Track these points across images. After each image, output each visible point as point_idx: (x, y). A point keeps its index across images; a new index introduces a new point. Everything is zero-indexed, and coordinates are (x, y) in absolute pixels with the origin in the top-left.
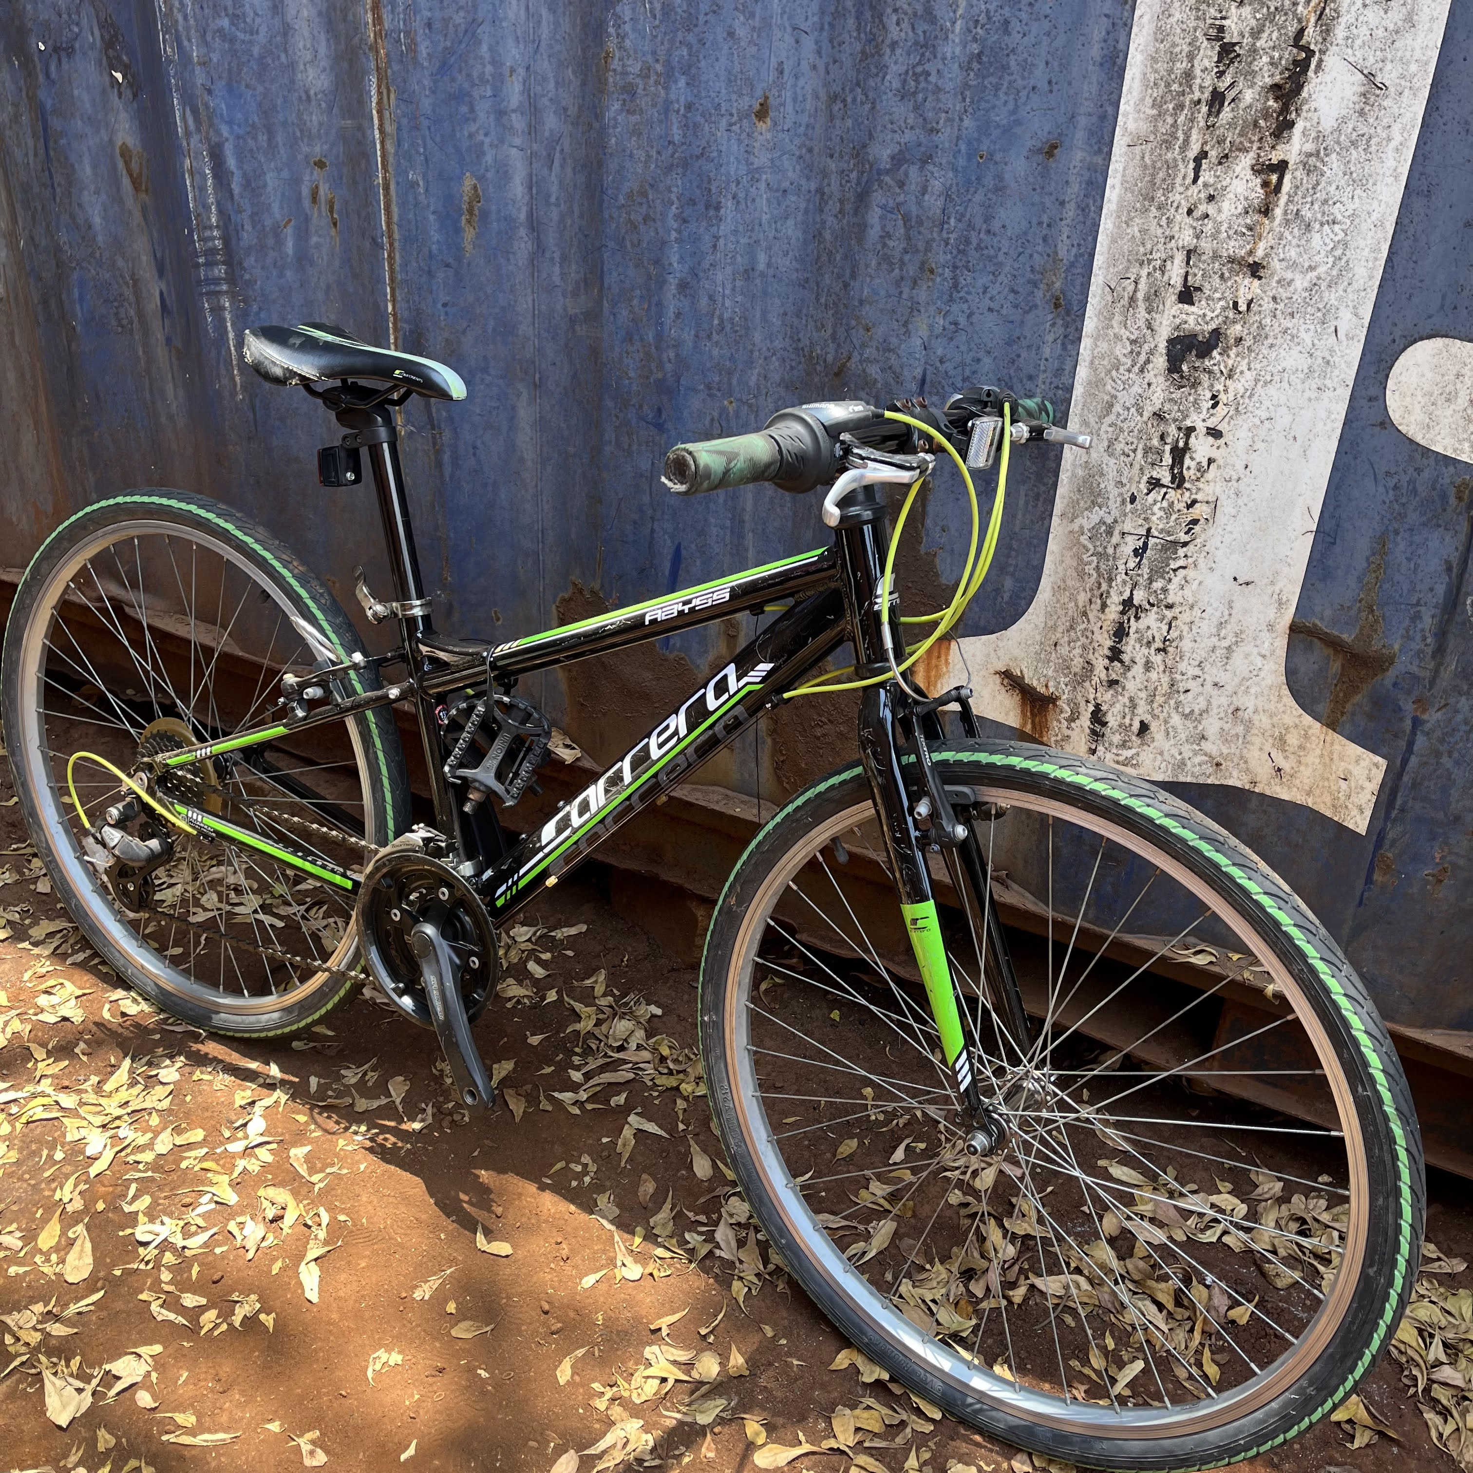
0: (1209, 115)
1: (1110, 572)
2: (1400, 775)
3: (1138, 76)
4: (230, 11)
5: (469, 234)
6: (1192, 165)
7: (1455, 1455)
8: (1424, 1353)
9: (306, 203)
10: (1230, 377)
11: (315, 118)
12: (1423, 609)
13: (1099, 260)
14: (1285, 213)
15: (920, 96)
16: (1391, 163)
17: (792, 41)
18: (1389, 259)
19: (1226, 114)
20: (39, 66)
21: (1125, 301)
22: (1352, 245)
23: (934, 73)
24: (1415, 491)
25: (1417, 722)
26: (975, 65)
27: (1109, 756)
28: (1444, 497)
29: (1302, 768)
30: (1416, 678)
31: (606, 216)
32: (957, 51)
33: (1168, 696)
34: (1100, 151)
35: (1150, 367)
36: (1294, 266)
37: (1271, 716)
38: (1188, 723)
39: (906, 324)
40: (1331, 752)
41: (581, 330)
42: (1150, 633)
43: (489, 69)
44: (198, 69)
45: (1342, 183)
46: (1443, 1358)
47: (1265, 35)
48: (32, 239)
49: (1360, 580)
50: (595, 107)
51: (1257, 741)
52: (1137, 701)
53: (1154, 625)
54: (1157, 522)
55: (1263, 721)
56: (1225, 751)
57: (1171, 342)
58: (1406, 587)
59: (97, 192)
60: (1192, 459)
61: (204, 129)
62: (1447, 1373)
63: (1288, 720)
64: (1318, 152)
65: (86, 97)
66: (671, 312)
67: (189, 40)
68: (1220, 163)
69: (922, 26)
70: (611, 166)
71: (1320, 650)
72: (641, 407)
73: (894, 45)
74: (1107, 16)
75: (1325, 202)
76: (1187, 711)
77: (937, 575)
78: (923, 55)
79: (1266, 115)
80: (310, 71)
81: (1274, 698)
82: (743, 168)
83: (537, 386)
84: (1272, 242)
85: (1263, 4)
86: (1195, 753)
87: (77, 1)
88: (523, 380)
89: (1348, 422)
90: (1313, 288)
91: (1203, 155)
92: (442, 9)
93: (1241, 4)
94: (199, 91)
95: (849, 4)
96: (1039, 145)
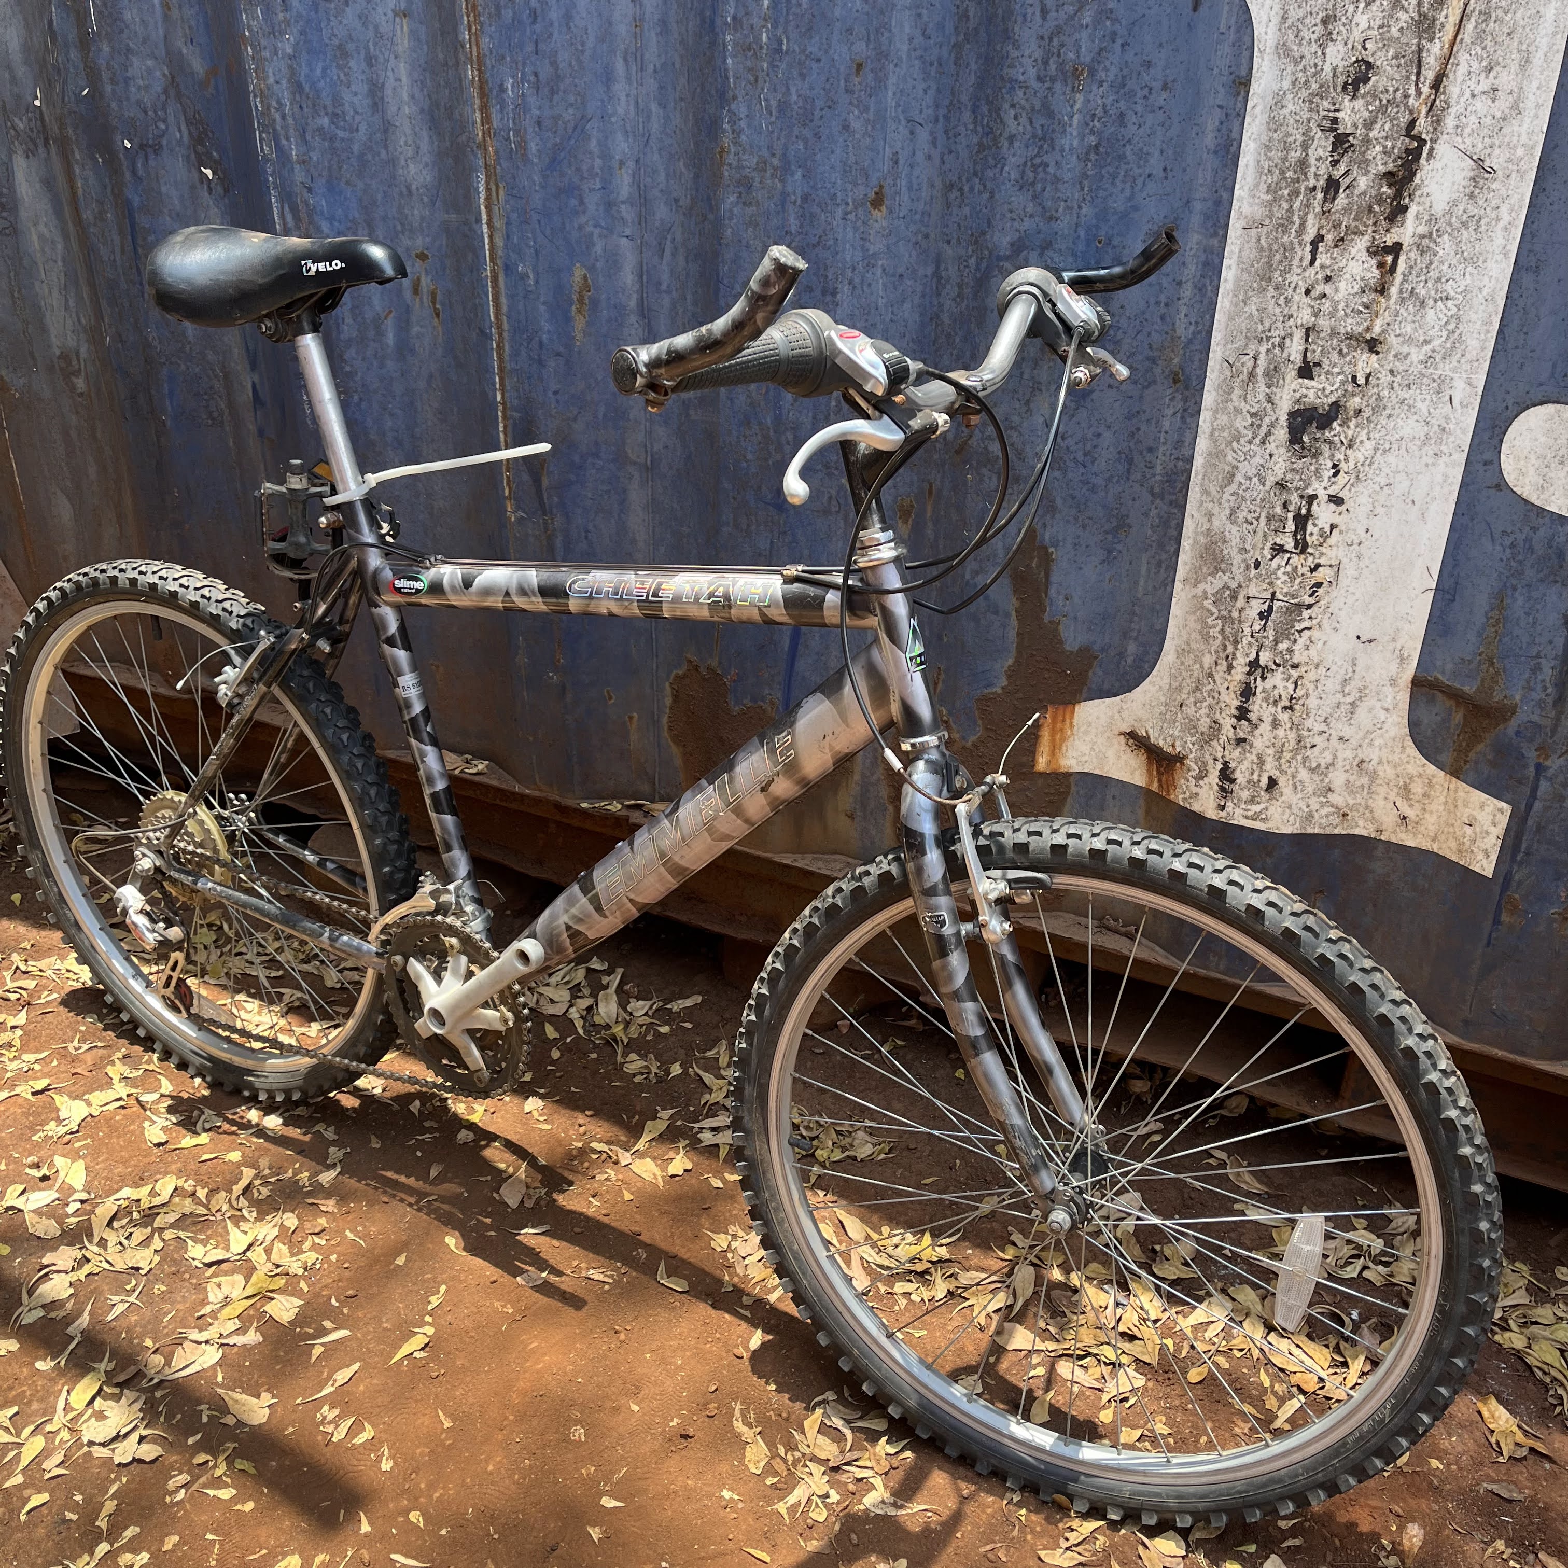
0: (1325, 200)
1: (1235, 635)
2: (1525, 819)
3: (1252, 164)
4: (330, 109)
5: (580, 323)
6: (1309, 248)
9: (407, 294)
10: (1350, 447)
11: (416, 212)
12: (1543, 661)
13: (1216, 336)
14: (1401, 292)
15: (1039, 186)
16: (1499, 241)
17: (907, 132)
18: (1500, 332)
19: (1342, 200)
20: (125, 163)
21: (1244, 376)
22: (1464, 319)
23: (1052, 164)
24: (1531, 550)
25: (1539, 768)
26: (1093, 157)
27: (1238, 811)
28: (1561, 555)
29: (1427, 816)
30: (1537, 726)
31: (722, 303)
32: (1075, 143)
33: (1295, 752)
34: (1215, 234)
35: (1272, 438)
36: (1409, 340)
37: (1395, 767)
38: (1315, 777)
39: (1028, 402)
40: (1455, 800)
41: (695, 414)
42: (1276, 692)
43: (598, 162)
44: (297, 167)
45: (1454, 262)
47: (1378, 126)
48: (120, 335)
49: (1479, 634)
50: (709, 199)
51: (1382, 790)
52: (1265, 758)
53: (1281, 684)
54: (1282, 585)
55: (1387, 772)
56: (1351, 802)
57: (1292, 415)
58: (1525, 639)
60: (1315, 525)
61: (303, 225)
63: (1412, 769)
64: (1431, 234)
65: (174, 194)
67: (288, 139)
68: (1336, 246)
69: (1040, 121)
70: (726, 256)
71: (1442, 702)
72: (760, 488)
73: (1011, 138)
74: (1220, 107)
75: (1439, 280)
76: (1314, 765)
77: (1061, 642)
78: (1041, 147)
79: (1380, 200)
80: (412, 166)
81: (1398, 750)
82: (859, 254)
83: (650, 469)
84: (1388, 319)
85: (1375, 97)
86: (1322, 805)
87: (163, 97)
88: (635, 463)
89: (1464, 484)
90: (1428, 361)
91: (1320, 238)
92: (551, 107)
93: (1354, 97)
94: (297, 189)
95: (964, 98)
96: (1155, 228)
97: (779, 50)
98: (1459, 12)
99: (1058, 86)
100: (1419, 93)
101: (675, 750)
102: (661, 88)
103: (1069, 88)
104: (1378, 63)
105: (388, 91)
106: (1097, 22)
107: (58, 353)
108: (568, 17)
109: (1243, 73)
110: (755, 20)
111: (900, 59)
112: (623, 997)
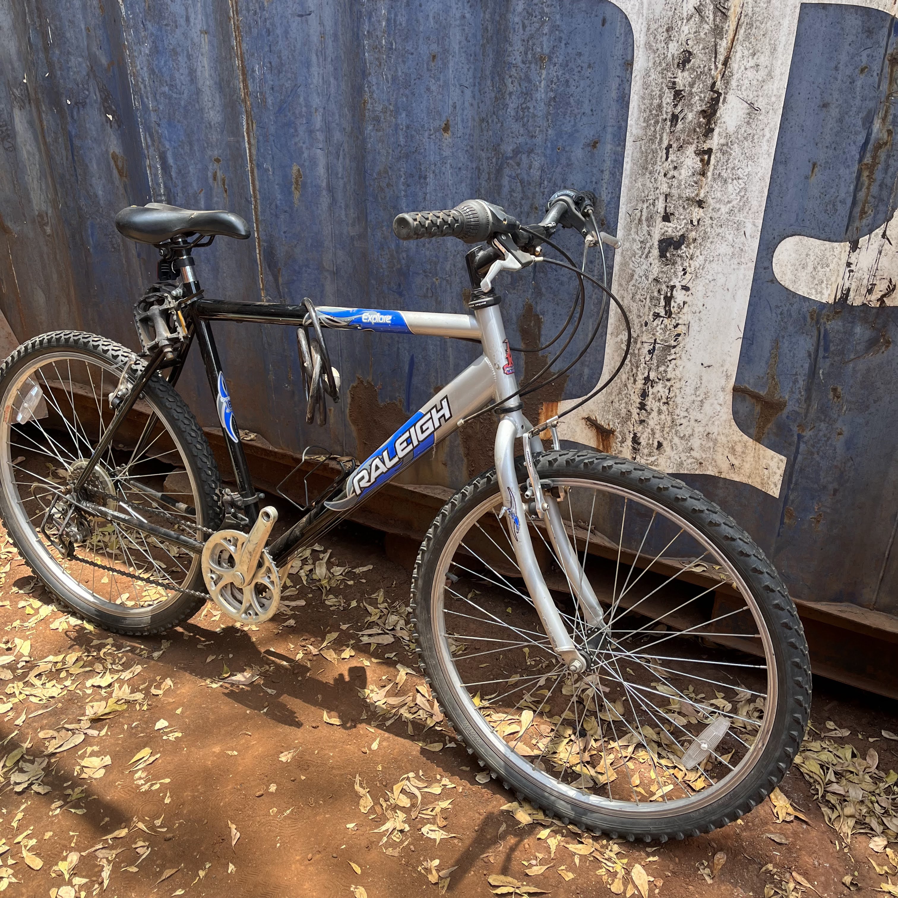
0: (671, 126)
1: (637, 363)
2: (793, 465)
3: (636, 107)
4: (169, 82)
5: (297, 195)
6: (665, 151)
7: (837, 829)
8: (823, 777)
9: (211, 180)
10: (691, 259)
11: (214, 137)
12: (799, 377)
13: (623, 200)
14: (713, 175)
15: (526, 119)
16: (765, 147)
17: (460, 92)
18: (768, 197)
19: (680, 126)
20: (67, 112)
21: (636, 221)
22: (749, 190)
23: (532, 107)
24: (790, 315)
25: (800, 437)
26: (553, 103)
28: (805, 318)
29: (745, 464)
30: (797, 413)
31: (367, 183)
32: (543, 96)
33: (671, 427)
34: (619, 145)
35: (651, 255)
36: (720, 201)
37: (727, 437)
38: (683, 442)
40: (759, 455)
41: (357, 244)
42: (659, 394)
43: (304, 109)
44: (152, 113)
45: (741, 159)
46: (834, 779)
47: (696, 86)
48: (66, 203)
49: (767, 363)
50: (359, 128)
51: (720, 450)
52: (655, 431)
53: (661, 390)
54: (659, 336)
55: (722, 439)
56: (704, 456)
57: (660, 242)
58: (790, 365)
59: (100, 178)
60: (675, 302)
61: (156, 144)
62: (835, 787)
63: (736, 438)
64: (727, 144)
65: (93, 128)
67: (147, 98)
68: (679, 150)
69: (525, 84)
70: (369, 158)
71: (749, 400)
72: (390, 283)
73: (511, 94)
74: (618, 76)
75: (733, 168)
76: (682, 435)
78: (526, 99)
79: (699, 125)
80: (211, 112)
81: (728, 427)
82: (438, 158)
83: (336, 274)
84: (707, 190)
85: (694, 70)
86: (688, 458)
87: (87, 78)
88: (328, 270)
89: (754, 280)
90: (731, 212)
91: (670, 146)
92: (279, 80)
93: (683, 71)
94: (153, 125)
95: (488, 73)
96: (588, 141)
97: (391, 49)
98: (735, 24)
99: (533, 66)
100: (716, 68)
101: (353, 428)
102: (335, 69)
103: (538, 67)
104: (695, 52)
105: (199, 73)
106: (551, 32)
107: (37, 213)
108: (286, 32)
109: (629, 58)
110: (379, 33)
111: (455, 53)
112: (330, 565)
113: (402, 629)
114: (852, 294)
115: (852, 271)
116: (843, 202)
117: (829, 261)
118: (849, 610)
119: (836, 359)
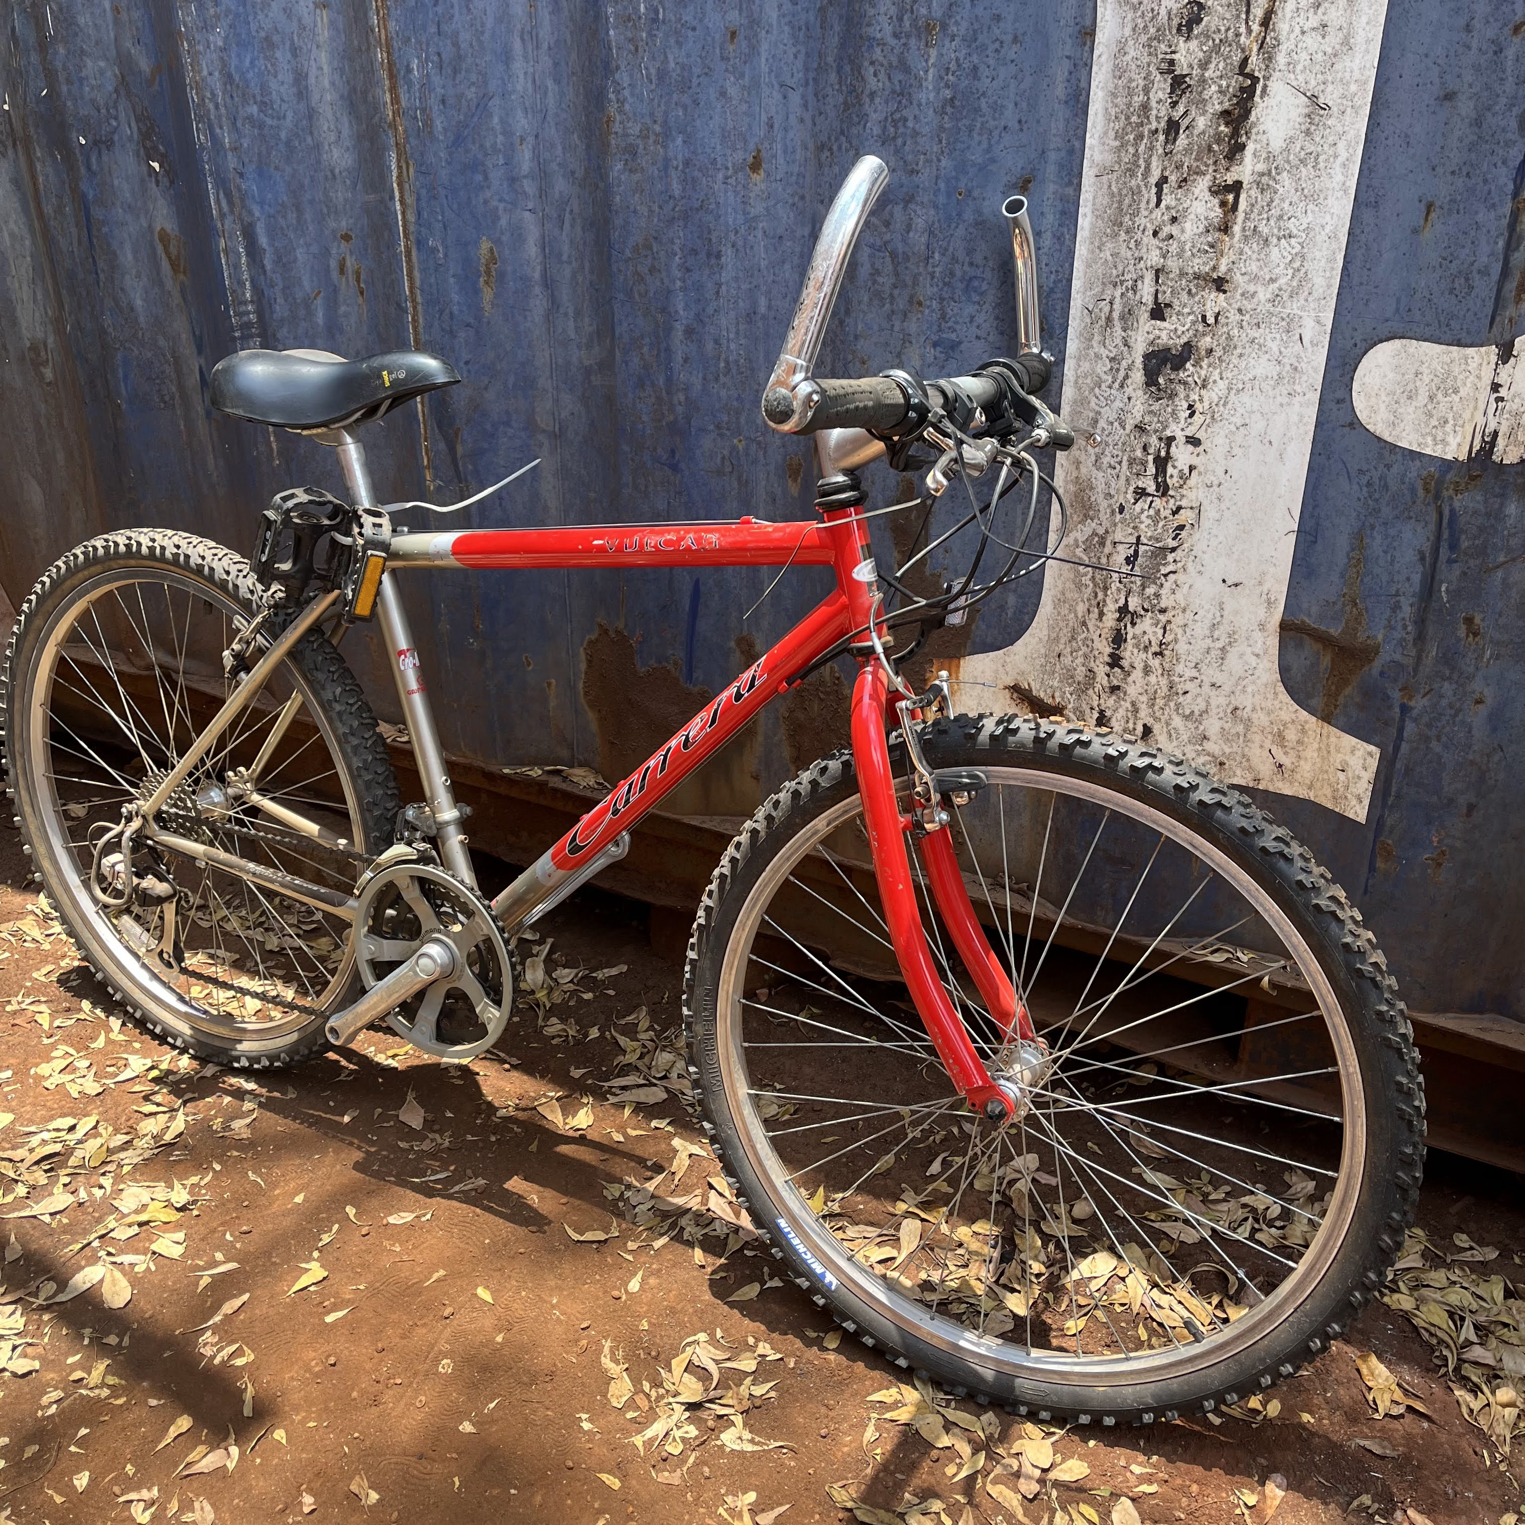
0: (1166, 143)
1: (1105, 582)
2: (1394, 761)
3: (1101, 112)
4: (259, 98)
5: (488, 294)
6: (1154, 190)
7: (1485, 1429)
8: (1454, 1335)
9: (335, 275)
10: (1204, 386)
11: (340, 195)
12: (1402, 599)
13: (1076, 284)
14: (1244, 230)
15: (900, 141)
16: (1339, 178)
17: (780, 97)
18: (1345, 268)
19: (1182, 141)
20: (80, 159)
21: (1102, 322)
22: (1309, 256)
23: (911, 118)
24: (1386, 487)
25: (1405, 709)
26: (949, 110)
28: (1413, 490)
29: (1302, 763)
30: (1400, 666)
31: (615, 269)
32: (932, 96)
33: (1168, 698)
34: (1070, 183)
35: (1129, 381)
36: (1255, 278)
37: (1269, 714)
38: (1189, 724)
39: (899, 355)
40: (1328, 745)
41: (596, 380)
42: (1146, 637)
43: (500, 139)
44: (229, 153)
45: (1295, 199)
46: (1474, 1338)
47: (1212, 66)
48: (78, 323)
49: (1342, 576)
50: (599, 168)
51: (1257, 738)
52: (1138, 705)
53: (1150, 630)
54: (1146, 530)
55: (1260, 719)
56: (1228, 751)
57: (1147, 357)
58: (1385, 578)
59: (138, 276)
60: (1174, 467)
61: (237, 210)
62: (1477, 1353)
63: (1285, 716)
64: (1270, 171)
65: (126, 187)
66: (679, 358)
67: (221, 127)
68: (1180, 187)
69: (898, 76)
70: (617, 223)
71: (1310, 646)
72: (655, 449)
74: (1068, 57)
75: (1280, 217)
76: (1187, 712)
78: (900, 102)
79: (1218, 139)
80: (335, 150)
81: (1270, 696)
82: (740, 219)
83: (558, 436)
84: (1233, 258)
85: (1208, 37)
87: (114, 96)
88: (544, 431)
89: (1319, 424)
90: (1275, 299)
91: (1164, 180)
92: (455, 86)
93: (1188, 38)
94: (231, 176)
95: (830, 59)
96: (1014, 180)
97: (655, 20)
99: (913, 42)
100: (1249, 31)
101: (591, 715)
102: (556, 64)
103: (923, 43)
104: (1209, 3)
105: (312, 80)
107: (28, 344)
111: (771, 25)
112: (550, 965)
113: (680, 1076)
114: (1501, 442)
115: (1502, 399)
116: (1484, 272)
117: (1459, 383)
118: (1496, 1027)
119: (1472, 563)
